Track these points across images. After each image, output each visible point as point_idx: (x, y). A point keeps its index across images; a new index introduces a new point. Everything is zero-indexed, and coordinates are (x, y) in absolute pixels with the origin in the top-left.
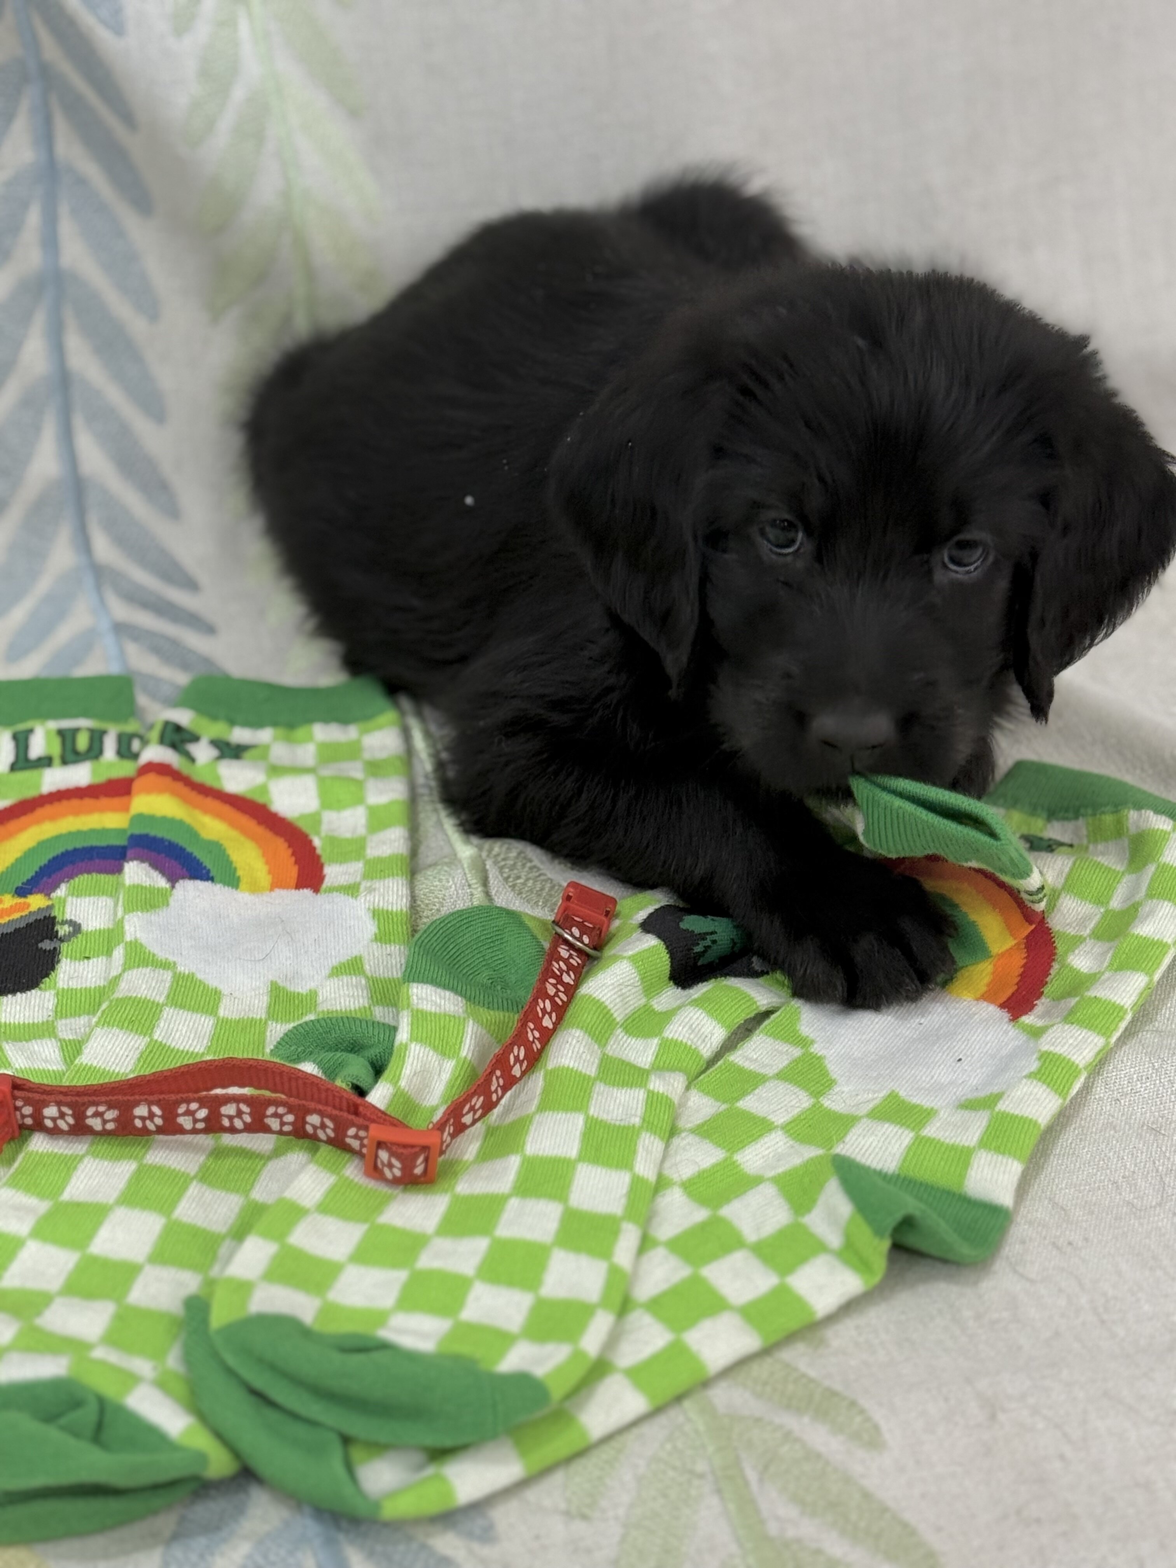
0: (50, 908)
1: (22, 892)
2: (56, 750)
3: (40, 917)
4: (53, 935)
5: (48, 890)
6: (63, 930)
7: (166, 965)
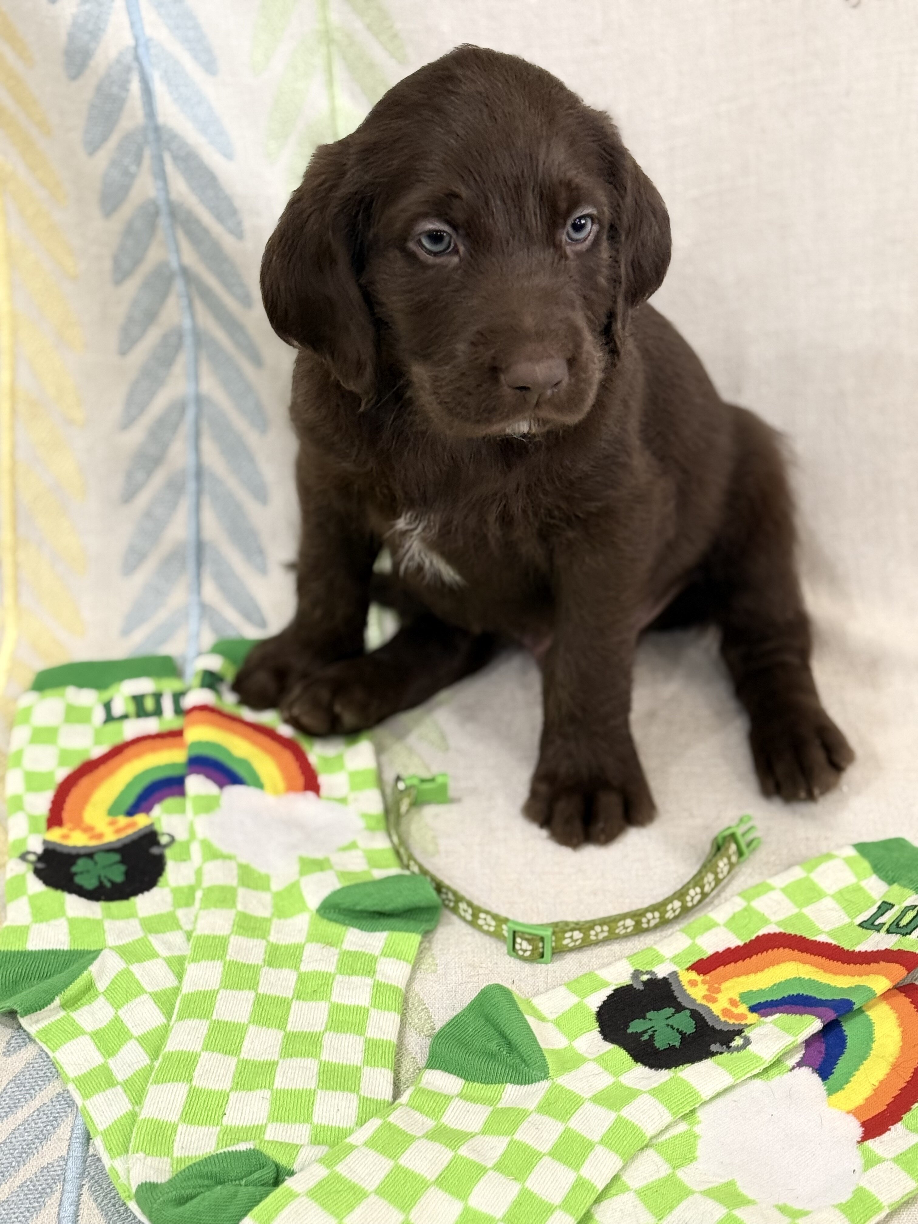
0: (152, 825)
1: (131, 813)
2: (131, 708)
3: (147, 831)
4: (157, 843)
5: (148, 810)
6: (164, 840)
7: (229, 858)
